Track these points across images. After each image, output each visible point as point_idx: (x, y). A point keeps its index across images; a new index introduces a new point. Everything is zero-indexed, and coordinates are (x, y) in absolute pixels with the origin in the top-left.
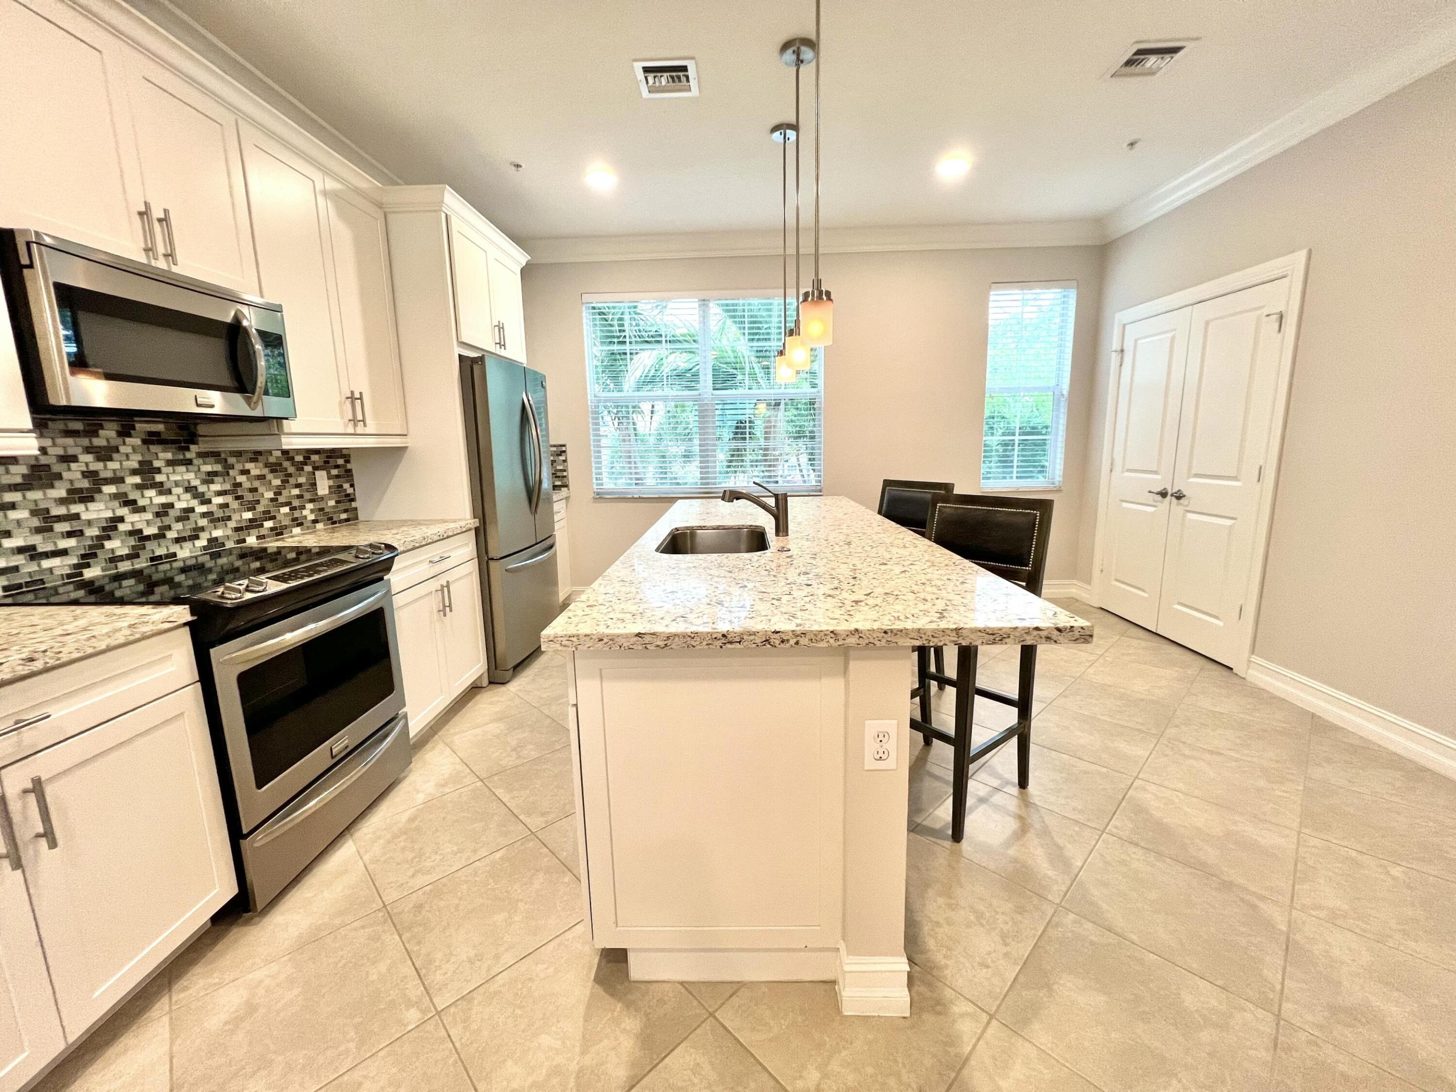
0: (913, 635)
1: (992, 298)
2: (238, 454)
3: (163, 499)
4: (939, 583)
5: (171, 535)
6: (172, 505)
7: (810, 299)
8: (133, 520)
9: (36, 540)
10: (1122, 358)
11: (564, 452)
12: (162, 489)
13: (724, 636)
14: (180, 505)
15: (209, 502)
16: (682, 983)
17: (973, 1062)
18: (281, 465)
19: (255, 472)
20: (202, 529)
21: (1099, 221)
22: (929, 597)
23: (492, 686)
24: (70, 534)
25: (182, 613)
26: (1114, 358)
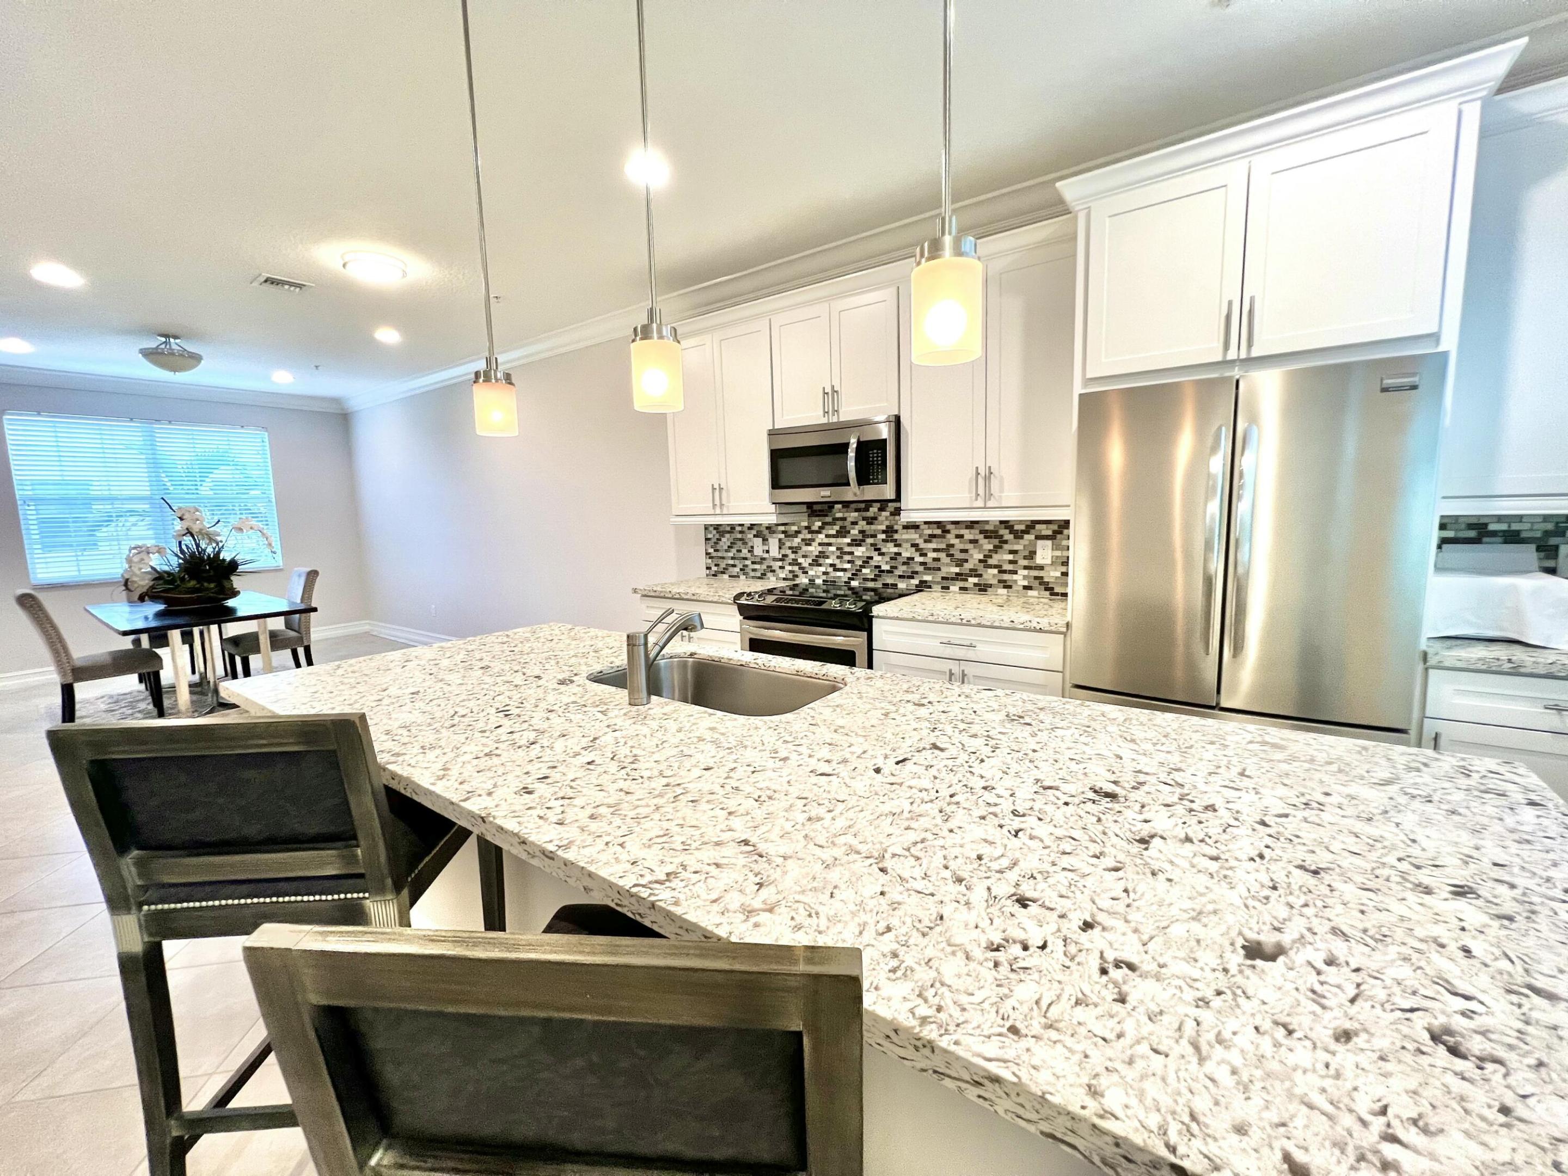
5: (897, 572)
6: (900, 554)
9: (837, 562)
15: (925, 555)
24: (849, 562)
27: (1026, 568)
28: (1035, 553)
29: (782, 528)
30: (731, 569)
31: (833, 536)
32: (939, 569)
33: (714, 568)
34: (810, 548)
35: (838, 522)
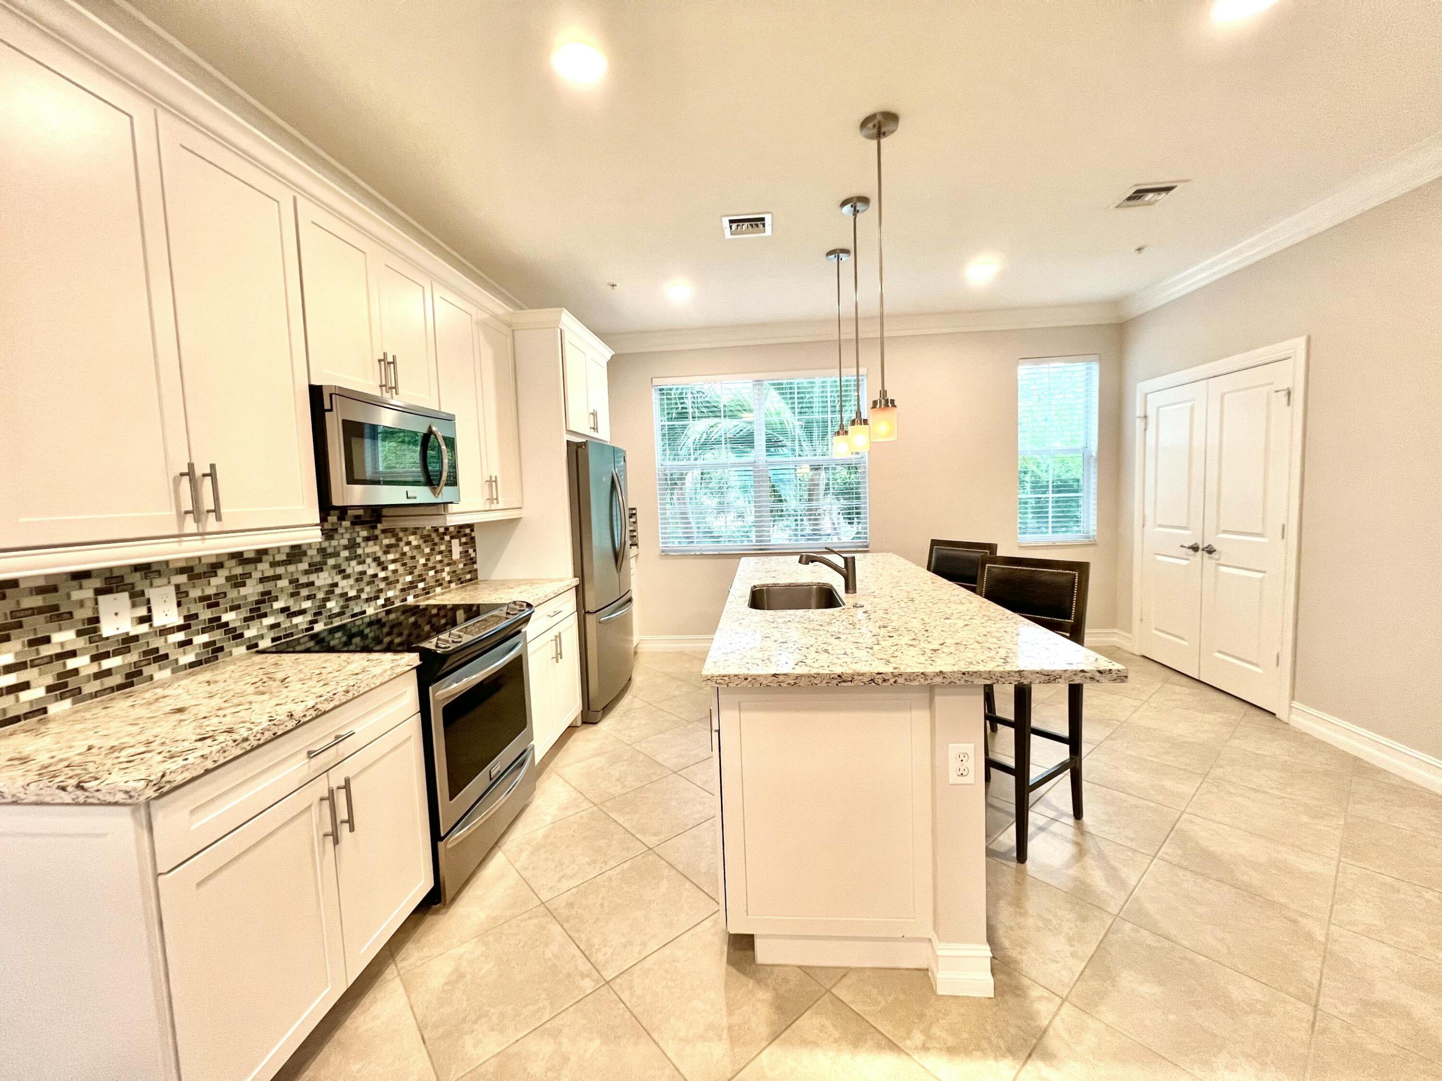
0: (986, 676)
1: (1019, 372)
2: (405, 530)
3: (360, 568)
4: (998, 635)
6: (364, 573)
7: (878, 406)
8: (343, 585)
10: (1146, 424)
11: (635, 514)
12: (360, 560)
13: (839, 676)
14: (370, 572)
15: (387, 568)
16: (800, 967)
17: (1051, 1032)
18: (429, 536)
19: (414, 543)
20: (381, 591)
21: (1116, 303)
22: (992, 646)
23: (585, 725)
25: (414, 659)
26: (1139, 424)
27: (448, 565)
28: (451, 551)
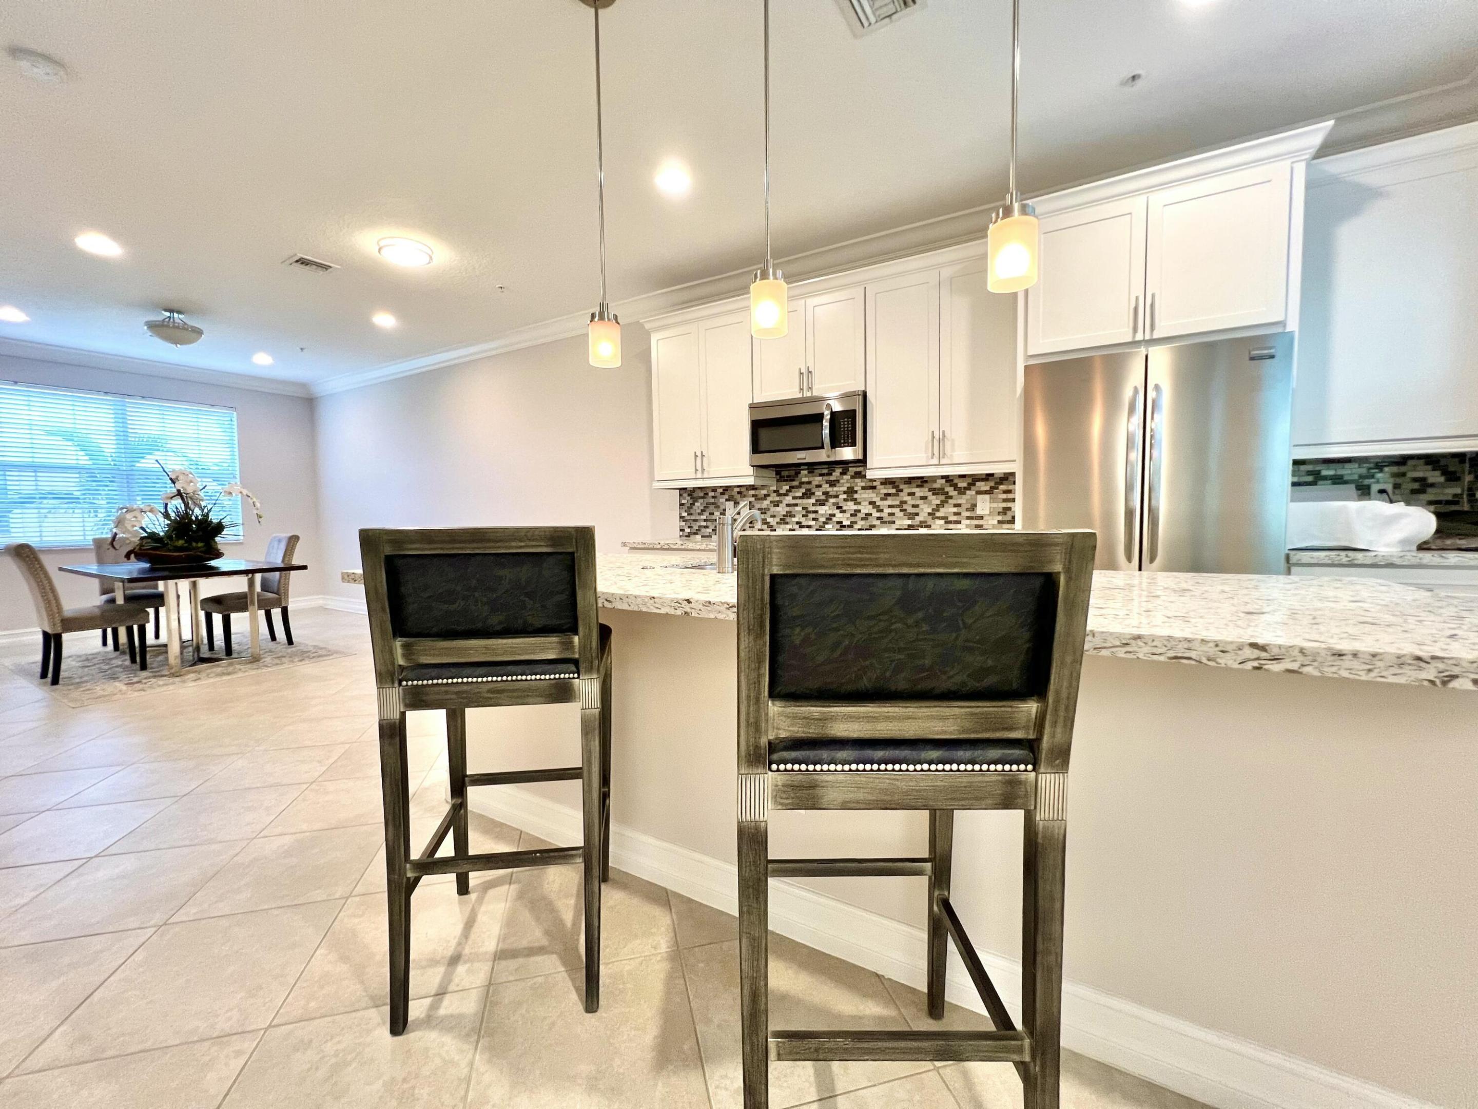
5: (856, 526)
8: (839, 516)
9: (803, 520)
12: (857, 502)
15: (882, 511)
24: (814, 519)
27: (968, 518)
28: (975, 505)
29: (752, 492)
30: (703, 530)
31: (800, 498)
32: (894, 522)
33: (688, 530)
34: (777, 509)
35: (803, 486)
